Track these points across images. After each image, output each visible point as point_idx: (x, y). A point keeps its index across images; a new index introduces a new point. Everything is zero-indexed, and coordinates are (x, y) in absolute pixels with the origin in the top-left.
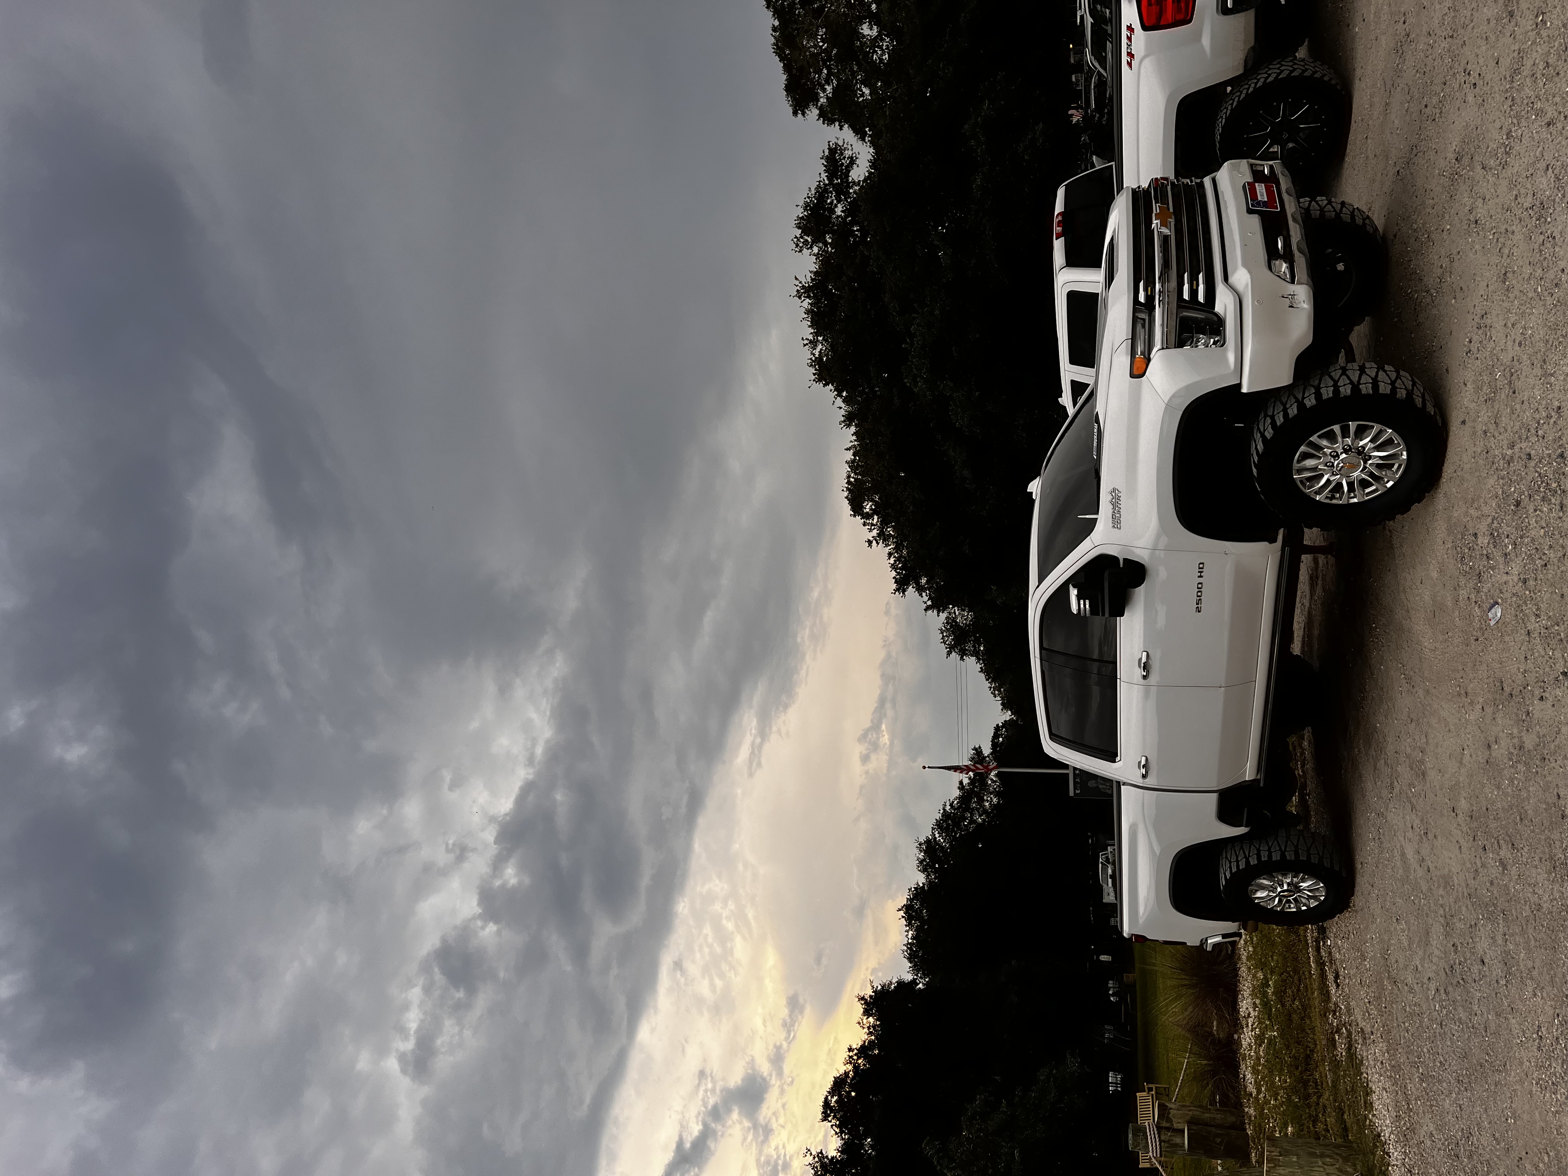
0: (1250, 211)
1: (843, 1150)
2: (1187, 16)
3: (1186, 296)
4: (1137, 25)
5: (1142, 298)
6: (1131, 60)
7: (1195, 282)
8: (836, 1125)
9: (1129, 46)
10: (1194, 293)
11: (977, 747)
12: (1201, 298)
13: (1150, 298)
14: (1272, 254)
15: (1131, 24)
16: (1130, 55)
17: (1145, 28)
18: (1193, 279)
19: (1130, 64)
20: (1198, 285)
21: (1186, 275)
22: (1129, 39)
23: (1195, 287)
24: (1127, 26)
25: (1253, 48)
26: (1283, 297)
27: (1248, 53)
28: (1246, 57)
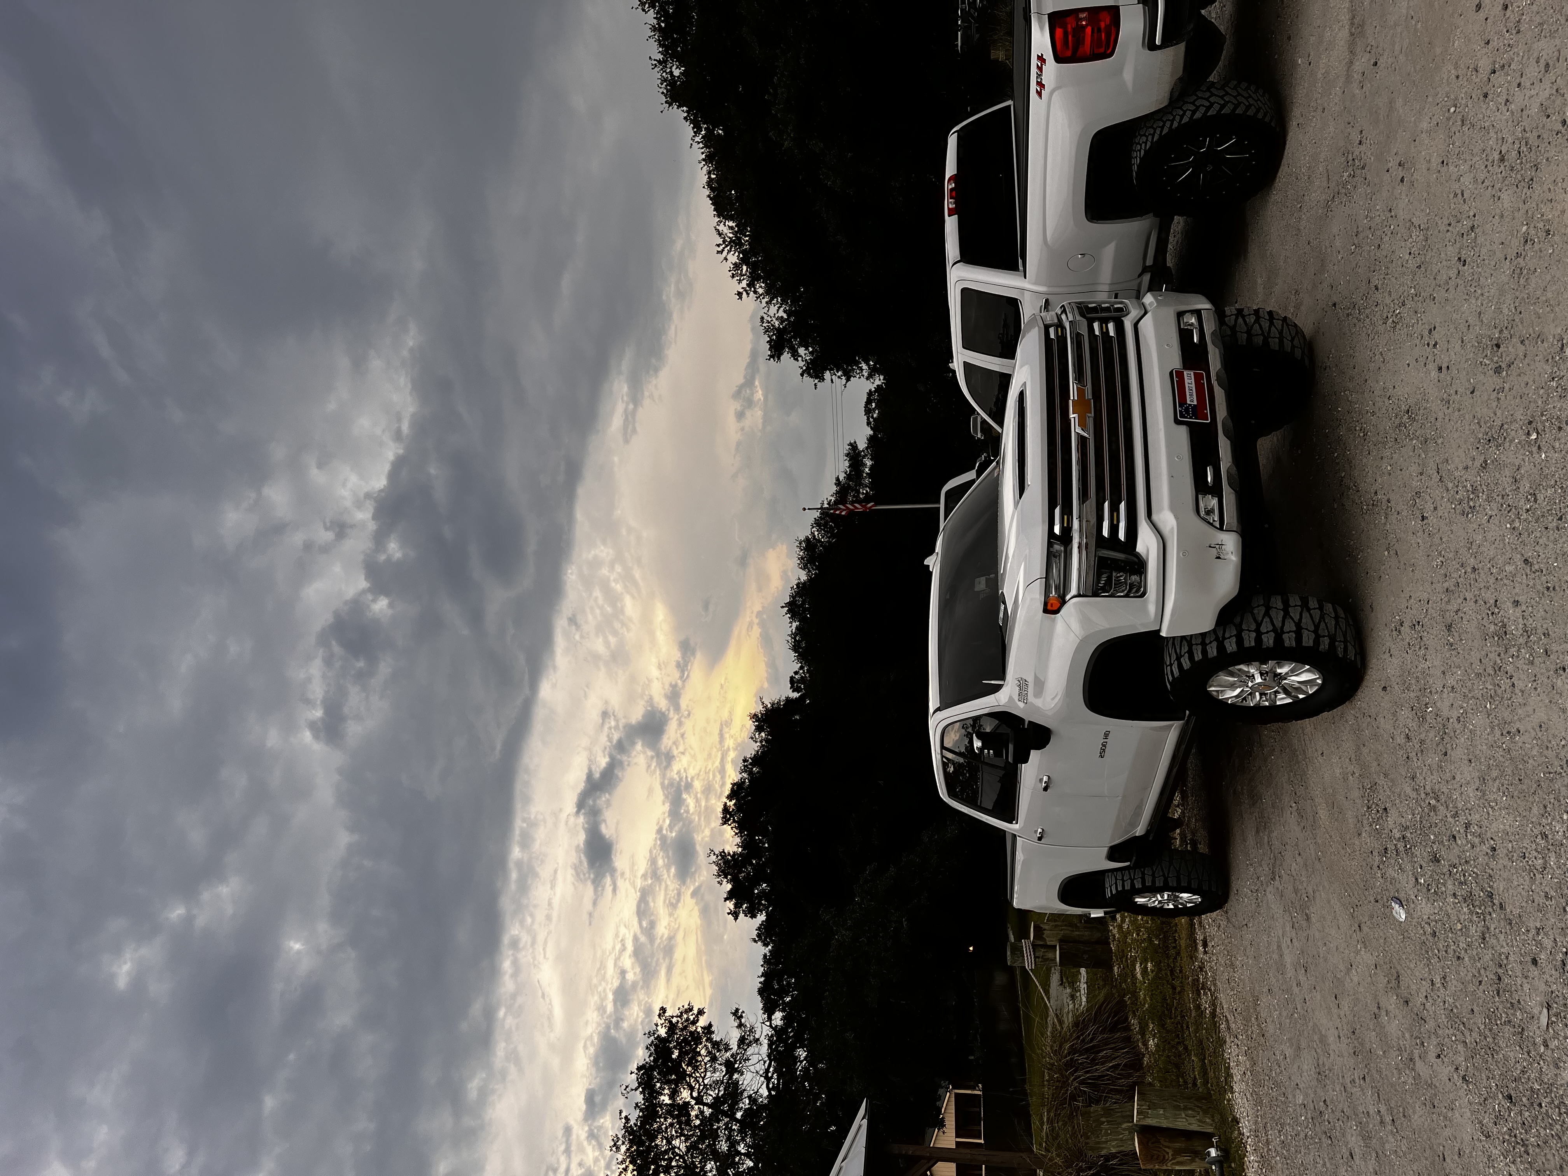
0: (1177, 422)
1: (744, 845)
2: (1108, 49)
3: (1105, 533)
4: (1049, 56)
5: (1057, 530)
6: (1041, 90)
7: (1115, 514)
8: (735, 827)
9: (1039, 76)
10: (1114, 529)
11: (852, 442)
12: (1122, 536)
13: (1067, 531)
14: (1201, 487)
15: (1042, 55)
16: (1040, 84)
17: (1058, 59)
18: (1114, 509)
19: (1039, 94)
20: (1118, 522)
21: (1106, 504)
22: (1040, 69)
23: (1115, 523)
24: (1038, 56)
25: (1180, 79)
26: (1210, 547)
27: (1175, 84)
28: (1173, 89)
